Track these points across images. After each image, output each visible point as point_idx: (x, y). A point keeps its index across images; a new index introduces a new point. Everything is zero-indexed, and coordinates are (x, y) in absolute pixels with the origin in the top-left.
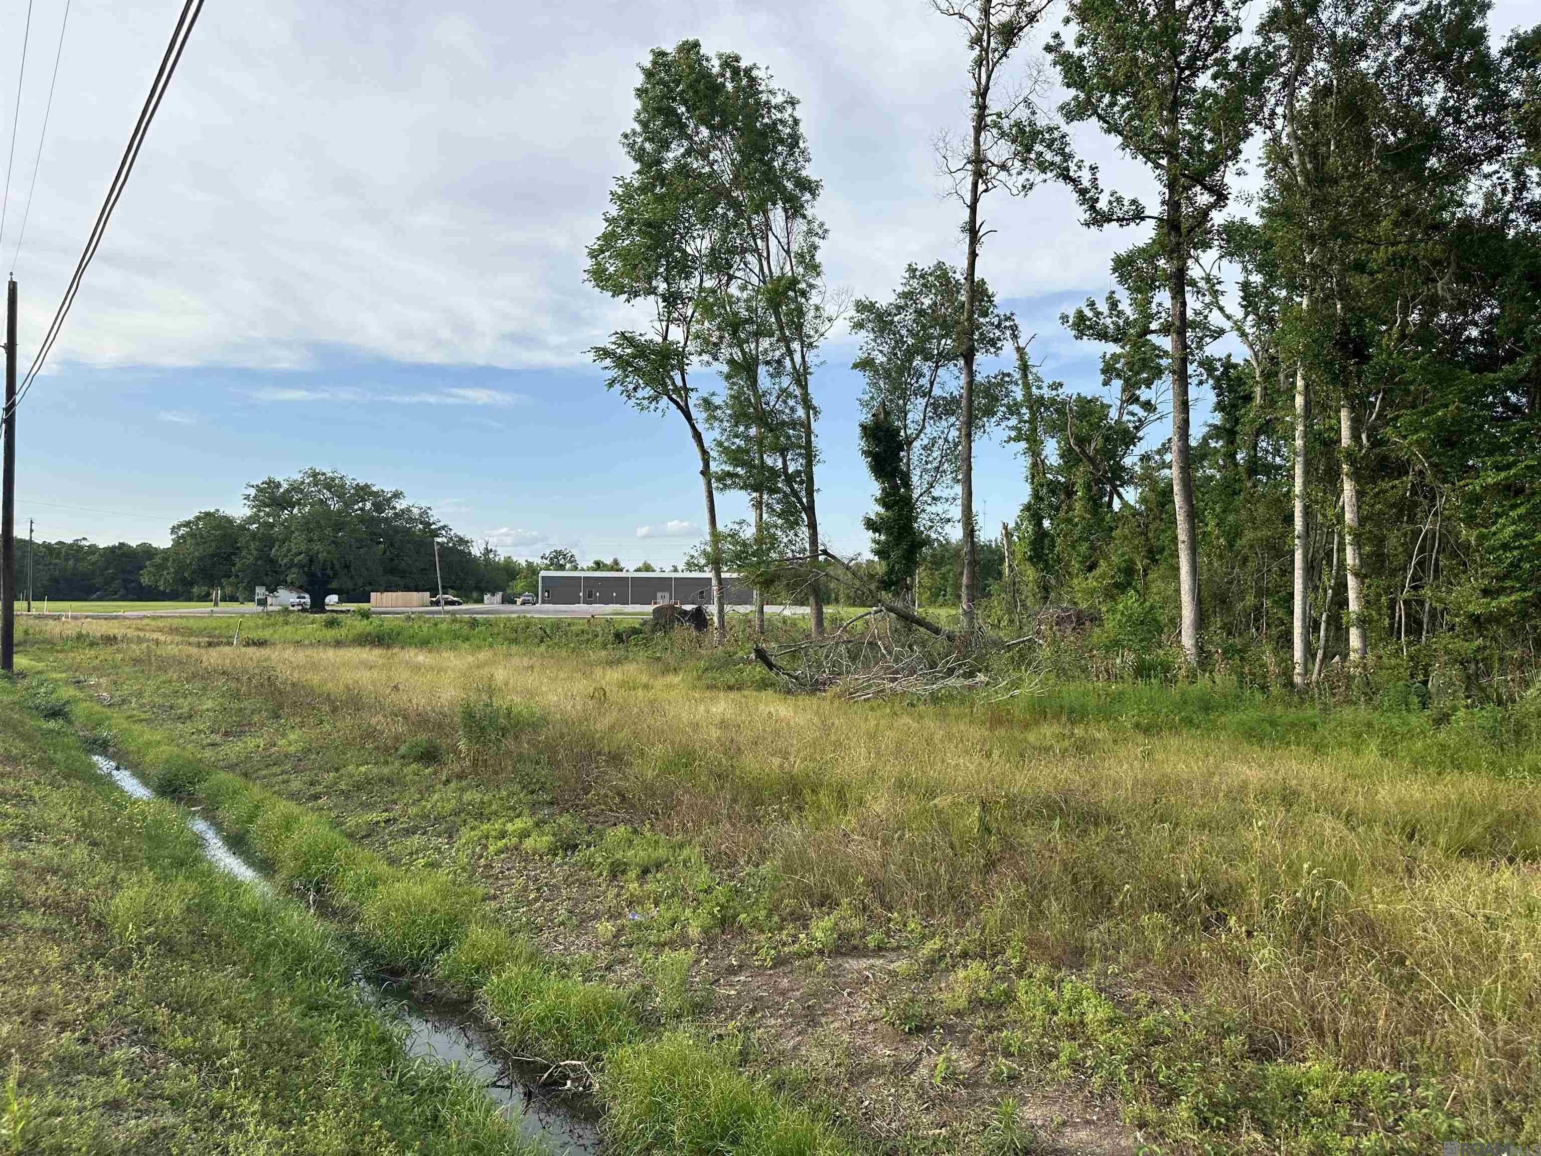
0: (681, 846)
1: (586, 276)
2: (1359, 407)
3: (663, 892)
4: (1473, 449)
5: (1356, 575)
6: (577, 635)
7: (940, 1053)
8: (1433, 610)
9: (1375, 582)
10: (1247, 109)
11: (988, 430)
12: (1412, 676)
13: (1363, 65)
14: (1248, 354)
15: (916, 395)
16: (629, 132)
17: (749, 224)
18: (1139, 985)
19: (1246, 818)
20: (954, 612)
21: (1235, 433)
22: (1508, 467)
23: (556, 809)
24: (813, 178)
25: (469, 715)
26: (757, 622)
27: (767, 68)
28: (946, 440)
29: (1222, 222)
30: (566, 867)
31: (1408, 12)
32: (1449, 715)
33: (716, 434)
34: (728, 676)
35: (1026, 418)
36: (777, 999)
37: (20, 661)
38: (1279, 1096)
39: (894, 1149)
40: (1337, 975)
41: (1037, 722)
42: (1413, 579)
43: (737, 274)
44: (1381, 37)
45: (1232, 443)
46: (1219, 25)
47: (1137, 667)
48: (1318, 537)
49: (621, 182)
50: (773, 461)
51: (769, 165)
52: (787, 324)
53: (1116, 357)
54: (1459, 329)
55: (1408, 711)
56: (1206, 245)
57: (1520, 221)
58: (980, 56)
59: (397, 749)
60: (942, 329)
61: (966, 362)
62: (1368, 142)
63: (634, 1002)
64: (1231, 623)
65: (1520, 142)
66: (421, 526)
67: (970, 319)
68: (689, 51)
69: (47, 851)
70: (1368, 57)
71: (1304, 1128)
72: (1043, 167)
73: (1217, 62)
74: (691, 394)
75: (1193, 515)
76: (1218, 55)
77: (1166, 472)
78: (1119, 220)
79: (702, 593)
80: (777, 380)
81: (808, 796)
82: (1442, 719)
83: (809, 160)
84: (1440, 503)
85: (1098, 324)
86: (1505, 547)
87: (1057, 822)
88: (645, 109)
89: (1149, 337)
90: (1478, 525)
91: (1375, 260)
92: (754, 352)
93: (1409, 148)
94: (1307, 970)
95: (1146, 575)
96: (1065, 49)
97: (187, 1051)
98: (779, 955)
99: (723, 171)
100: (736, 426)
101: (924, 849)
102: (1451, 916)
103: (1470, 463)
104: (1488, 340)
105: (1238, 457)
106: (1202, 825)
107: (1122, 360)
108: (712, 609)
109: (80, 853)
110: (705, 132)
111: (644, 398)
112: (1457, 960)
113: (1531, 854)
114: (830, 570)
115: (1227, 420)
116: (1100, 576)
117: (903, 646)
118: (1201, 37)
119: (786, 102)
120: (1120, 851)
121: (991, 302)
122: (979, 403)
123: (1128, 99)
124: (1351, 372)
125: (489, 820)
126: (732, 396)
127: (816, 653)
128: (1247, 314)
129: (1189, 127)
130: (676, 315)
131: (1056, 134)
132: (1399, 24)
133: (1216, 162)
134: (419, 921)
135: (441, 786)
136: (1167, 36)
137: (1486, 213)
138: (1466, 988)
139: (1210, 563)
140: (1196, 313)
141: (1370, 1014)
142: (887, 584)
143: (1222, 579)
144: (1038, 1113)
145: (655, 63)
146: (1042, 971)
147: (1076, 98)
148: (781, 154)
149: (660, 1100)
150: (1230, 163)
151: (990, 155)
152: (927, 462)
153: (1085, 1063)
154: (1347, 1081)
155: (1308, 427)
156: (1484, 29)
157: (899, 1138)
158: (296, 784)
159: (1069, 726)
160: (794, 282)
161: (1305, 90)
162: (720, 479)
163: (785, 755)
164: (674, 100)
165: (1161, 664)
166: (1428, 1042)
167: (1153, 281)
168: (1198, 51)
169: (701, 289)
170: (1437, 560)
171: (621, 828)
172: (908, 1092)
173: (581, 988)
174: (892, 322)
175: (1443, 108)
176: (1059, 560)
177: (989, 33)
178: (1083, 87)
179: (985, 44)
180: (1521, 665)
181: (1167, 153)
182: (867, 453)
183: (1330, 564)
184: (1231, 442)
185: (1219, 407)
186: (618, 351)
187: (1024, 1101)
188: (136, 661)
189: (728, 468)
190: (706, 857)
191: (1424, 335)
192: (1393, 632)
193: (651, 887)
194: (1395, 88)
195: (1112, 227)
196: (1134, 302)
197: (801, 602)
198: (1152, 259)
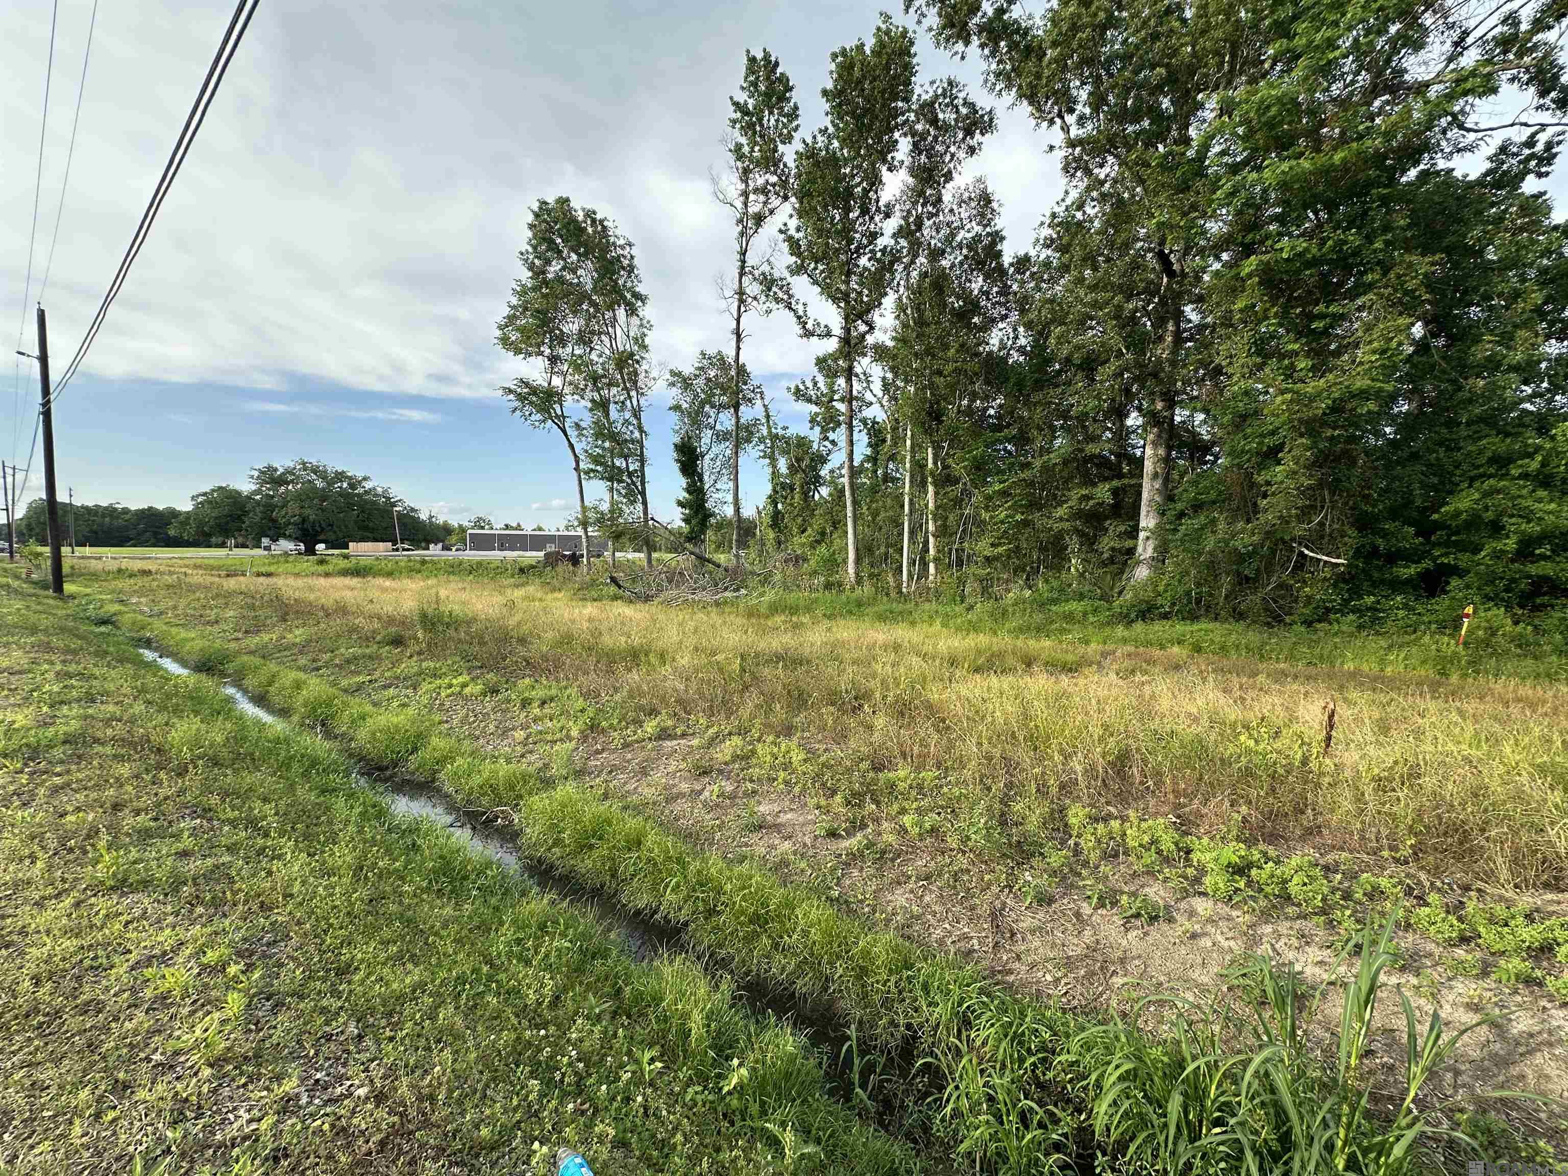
0: (566, 688)
1: (496, 341)
2: (937, 448)
3: (555, 713)
4: (988, 473)
5: (934, 536)
6: (494, 570)
7: (715, 784)
8: (968, 554)
9: (943, 539)
10: (886, 280)
11: (748, 451)
12: (957, 587)
13: (944, 263)
14: (884, 416)
15: (706, 428)
16: (524, 251)
17: (603, 317)
18: (819, 741)
19: (875, 658)
20: (728, 555)
21: (877, 460)
22: (1005, 481)
23: (484, 670)
24: (643, 293)
25: (424, 616)
27: (614, 221)
28: (724, 455)
29: (872, 342)
30: (493, 703)
31: (966, 236)
32: (973, 606)
33: (584, 445)
34: (593, 593)
35: (769, 445)
36: (625, 764)
37: (68, 588)
38: (884, 788)
40: (914, 729)
41: (772, 615)
42: (960, 539)
43: (596, 347)
44: (953, 248)
46: (872, 230)
47: (825, 584)
48: (916, 515)
49: (519, 283)
50: (619, 462)
51: (616, 282)
52: (628, 380)
53: (817, 414)
54: (985, 409)
55: (955, 604)
56: (864, 355)
57: (1015, 355)
58: (742, 230)
59: (374, 638)
60: (721, 390)
61: (735, 411)
62: (945, 305)
63: (538, 773)
64: (873, 561)
65: (1016, 313)
66: (383, 500)
67: (737, 385)
68: (563, 203)
69: (111, 708)
70: (946, 258)
71: (895, 801)
72: (778, 300)
73: (871, 251)
74: (567, 419)
75: (855, 503)
76: (871, 247)
77: (842, 479)
78: (818, 336)
79: (576, 544)
80: (622, 414)
81: (643, 658)
82: (970, 608)
83: (641, 282)
84: (973, 499)
85: (807, 394)
86: (1002, 522)
87: (781, 664)
88: (535, 236)
89: (833, 403)
90: (990, 511)
91: (947, 370)
92: (607, 396)
93: (965, 311)
94: (900, 728)
95: (831, 535)
96: (790, 233)
97: (235, 819)
98: (625, 742)
99: (586, 283)
100: (596, 440)
101: (709, 682)
102: (967, 699)
103: (988, 479)
104: (999, 417)
105: (878, 472)
106: (854, 662)
107: (820, 416)
109: (139, 708)
110: (574, 257)
111: (536, 421)
113: (1005, 670)
114: (656, 530)
115: (873, 452)
116: (808, 536)
117: (699, 574)
118: (863, 236)
119: (626, 244)
120: (812, 677)
121: (749, 377)
122: (743, 435)
123: (824, 267)
124: (934, 429)
125: (441, 678)
126: (593, 422)
127: (647, 579)
128: (884, 395)
129: (856, 286)
130: (556, 370)
131: (784, 282)
132: (961, 242)
133: (869, 308)
134: (396, 738)
135: (407, 659)
136: (845, 233)
137: (1000, 350)
139: (863, 529)
140: (859, 392)
141: (928, 746)
142: (690, 539)
143: (869, 538)
144: (767, 808)
145: (540, 208)
146: (771, 738)
147: (796, 262)
148: (623, 276)
149: (556, 822)
150: (876, 309)
151: (748, 291)
152: (713, 468)
153: (791, 781)
154: (916, 777)
155: (913, 457)
156: (1001, 251)
157: (693, 828)
158: (302, 661)
159: (789, 616)
160: (632, 355)
161: (915, 273)
162: (587, 473)
163: (629, 636)
164: (554, 234)
165: (837, 583)
167: (837, 372)
168: (861, 244)
169: (573, 355)
170: (971, 528)
171: (527, 680)
172: (698, 805)
173: (505, 768)
174: (692, 384)
175: (980, 290)
176: (786, 527)
177: (747, 218)
178: (799, 256)
179: (745, 224)
180: (1007, 581)
181: (844, 300)
182: (678, 461)
183: (921, 530)
184: (875, 464)
185: (870, 445)
186: (519, 390)
187: (759, 803)
188: (169, 587)
189: (592, 466)
190: (581, 693)
191: (969, 412)
192: (950, 565)
193: (547, 711)
194: (959, 277)
195: (814, 339)
196: (826, 384)
197: (639, 551)
198: (836, 360)
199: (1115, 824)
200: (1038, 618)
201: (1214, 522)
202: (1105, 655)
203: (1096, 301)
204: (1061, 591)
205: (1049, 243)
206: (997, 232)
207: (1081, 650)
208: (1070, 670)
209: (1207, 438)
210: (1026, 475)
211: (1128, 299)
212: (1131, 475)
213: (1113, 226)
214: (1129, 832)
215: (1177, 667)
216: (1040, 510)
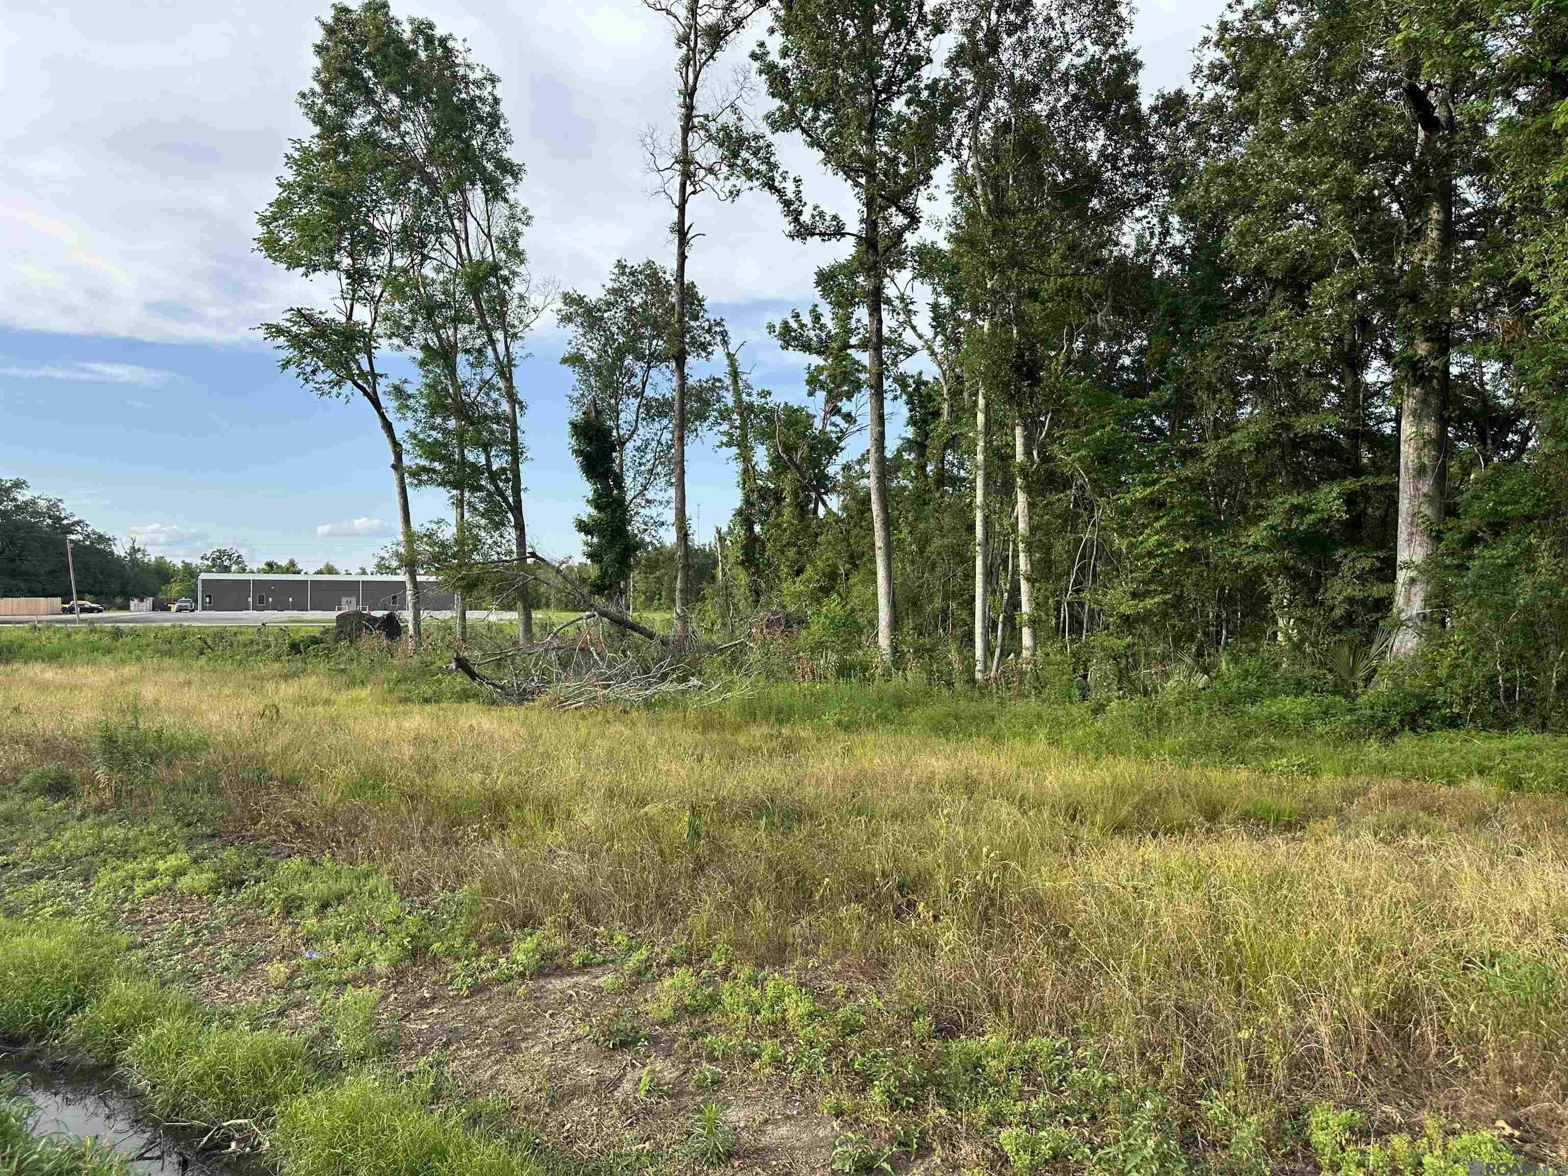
0: (367, 876)
1: (255, 245)
2: (1031, 426)
3: (345, 926)
4: (1125, 466)
5: (1028, 580)
6: (245, 646)
7: (644, 1066)
8: (1091, 611)
9: (1044, 585)
10: (937, 137)
11: (700, 434)
12: (1074, 671)
13: (1037, 107)
14: (937, 372)
15: (628, 395)
16: (307, 91)
17: (445, 203)
18: (837, 975)
19: (933, 806)
20: (668, 616)
21: (926, 447)
22: (1154, 482)
23: (217, 842)
24: (516, 161)
25: (110, 739)
26: (458, 629)
27: (464, 40)
28: (659, 442)
29: (915, 244)
30: (230, 906)
31: (1074, 62)
32: (1105, 706)
33: (410, 425)
34: (425, 687)
35: (737, 423)
36: (473, 1028)
38: (962, 1071)
39: (597, 1170)
40: (1011, 952)
41: (747, 724)
42: (1075, 584)
43: (432, 254)
44: (1052, 82)
45: (923, 456)
46: (912, 53)
47: (840, 667)
48: (996, 544)
49: (298, 146)
50: (474, 456)
51: (467, 142)
52: (489, 311)
53: (820, 369)
54: (1115, 357)
55: (1071, 703)
56: (901, 266)
57: (1164, 262)
58: (687, 55)
59: (17, 782)
60: (653, 329)
61: (677, 365)
62: (1041, 179)
63: (311, 1048)
64: (921, 625)
65: (1165, 191)
66: (50, 521)
67: (680, 321)
68: (376, 11)
70: (1041, 100)
71: (983, 1098)
72: (750, 174)
73: (911, 89)
74: (379, 380)
75: (889, 524)
76: (911, 82)
77: (864, 482)
78: (821, 234)
79: (395, 598)
80: (479, 370)
81: (512, 813)
82: (1099, 709)
83: (511, 142)
84: (1097, 514)
85: (802, 335)
86: (1151, 554)
87: (763, 822)
88: (326, 66)
89: (849, 351)
90: (1128, 535)
91: (1046, 290)
92: (452, 339)
93: (1075, 188)
94: (986, 949)
95: (847, 579)
96: (770, 58)
98: (476, 984)
99: (415, 145)
100: (432, 417)
101: (634, 858)
102: (1107, 888)
103: (1123, 479)
104: (1138, 369)
105: (929, 469)
106: (895, 816)
107: (825, 373)
108: (407, 615)
110: (395, 101)
111: (324, 383)
112: (1111, 928)
113: (1170, 828)
114: (541, 574)
115: (918, 434)
116: (807, 580)
117: (616, 652)
118: (897, 63)
119: (485, 79)
120: (821, 846)
121: (702, 306)
122: (692, 407)
123: (829, 115)
124: (1025, 393)
125: (135, 858)
126: (427, 385)
127: (524, 661)
128: (936, 335)
129: (885, 149)
130: (362, 294)
131: (761, 143)
132: (1067, 73)
133: (910, 185)
134: (45, 980)
135: (75, 822)
136: (865, 58)
137: (1137, 254)
138: (1116, 953)
139: (903, 568)
140: (893, 331)
141: (1039, 985)
142: (599, 588)
143: (914, 583)
144: (741, 1114)
145: (337, 19)
146: (746, 971)
147: (781, 109)
148: (480, 132)
149: (340, 1151)
150: (922, 188)
151: (698, 158)
152: (640, 464)
153: (786, 1059)
154: (1020, 1049)
155: (988, 443)
156: (1135, 87)
157: (602, 1158)
159: (777, 727)
160: (495, 268)
161: (988, 125)
162: (415, 474)
163: (487, 770)
164: (360, 62)
165: (860, 664)
166: (1087, 1006)
167: (853, 297)
168: (893, 76)
169: (391, 267)
170: (1095, 565)
171: (297, 860)
172: (611, 1109)
173: (248, 1038)
174: (602, 318)
175: (1102, 154)
176: (769, 565)
177: (696, 33)
178: (787, 99)
179: (692, 44)
180: (1164, 658)
181: (865, 172)
182: (577, 452)
183: (1006, 569)
184: (921, 454)
185: (912, 421)
186: (294, 329)
187: (727, 1105)
189: (425, 462)
190: (396, 886)
191: (1086, 361)
192: (1058, 630)
193: (331, 921)
194: (1063, 132)
195: (814, 241)
196: (835, 316)
197: (507, 607)
198: (851, 275)
199: (1399, 1142)
200: (1223, 727)
201: (1530, 553)
202: (1349, 795)
203: (1306, 172)
204: (1263, 677)
205: (1216, 74)
206: (1128, 56)
207: (1305, 786)
208: (1289, 826)
209: (1507, 402)
210: (1190, 471)
211: (1361, 164)
212: (1376, 468)
213: (1327, 44)
214: (1427, 1159)
215: (1482, 819)
216: (1217, 532)
